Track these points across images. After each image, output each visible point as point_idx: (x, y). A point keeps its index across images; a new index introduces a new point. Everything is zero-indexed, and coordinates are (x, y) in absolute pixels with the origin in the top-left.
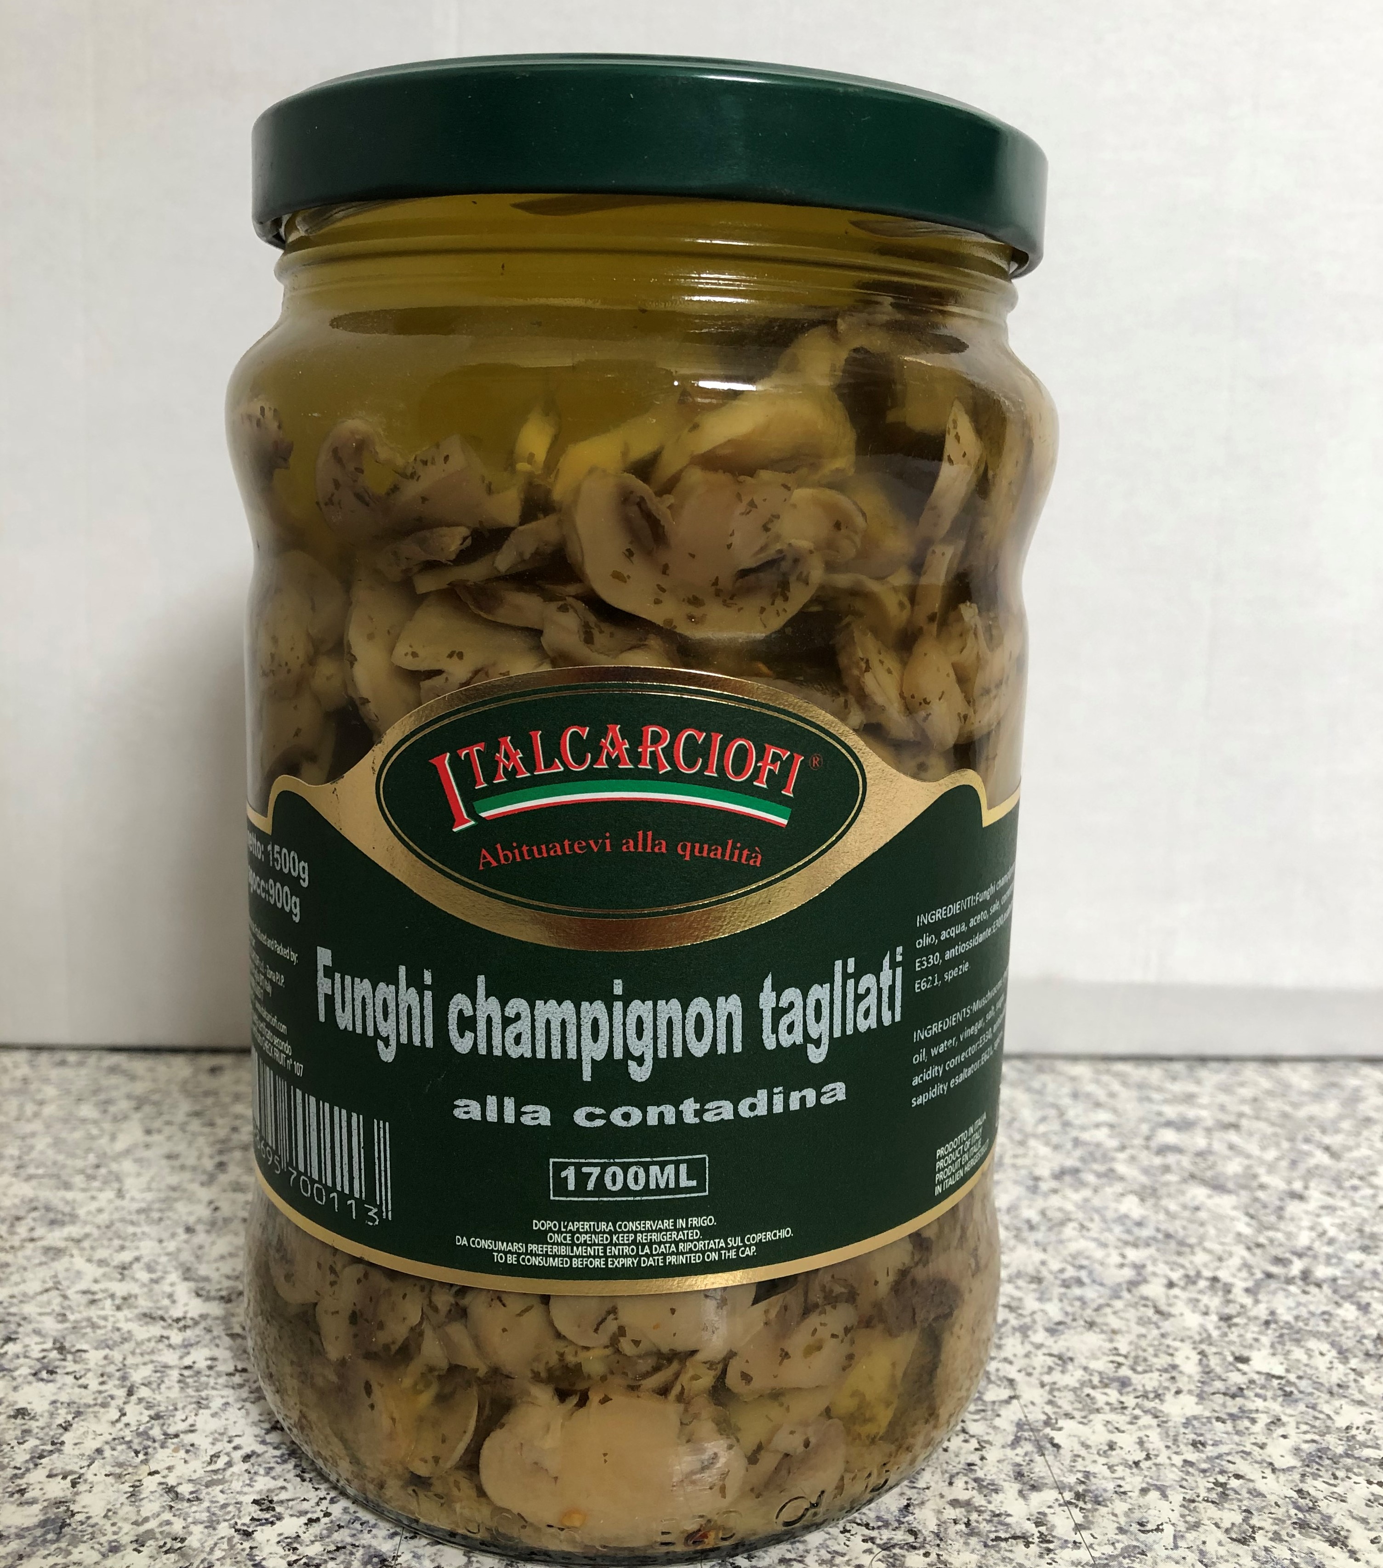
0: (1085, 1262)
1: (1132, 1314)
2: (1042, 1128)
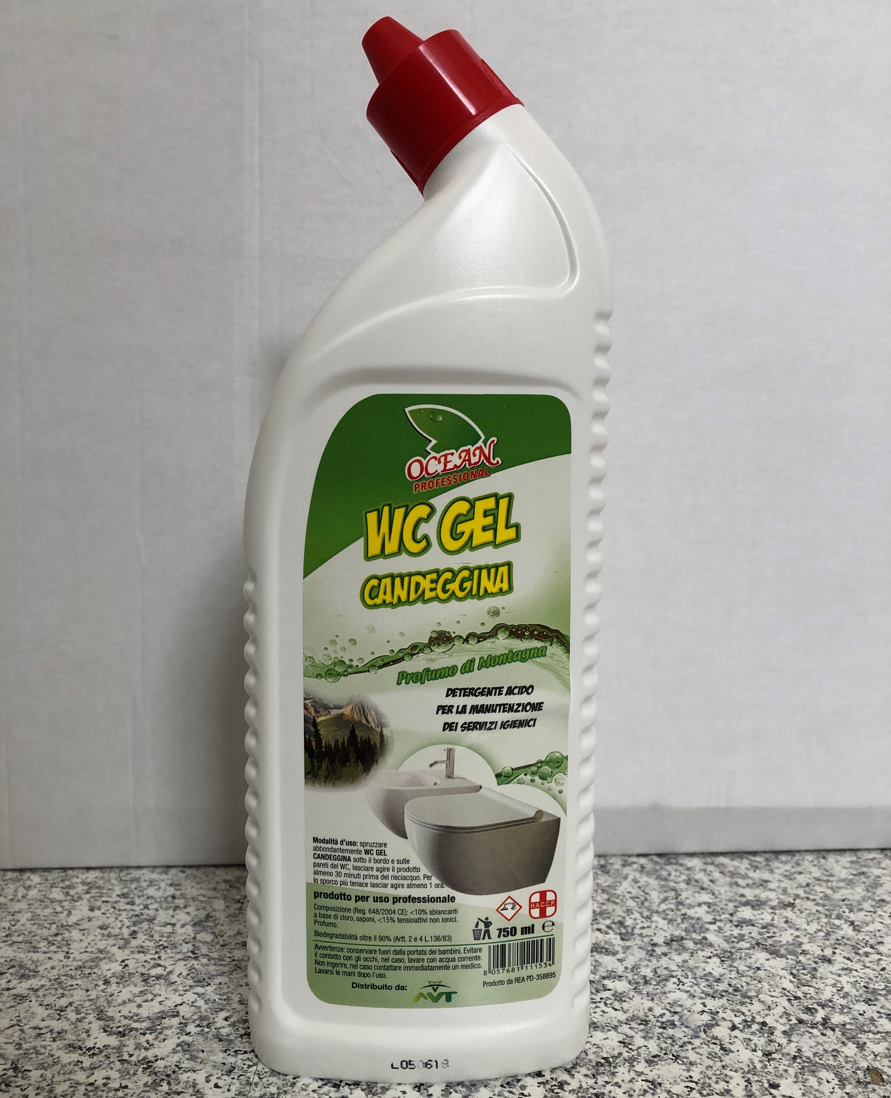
0: (679, 1009)
1: (705, 1050)
2: (663, 907)
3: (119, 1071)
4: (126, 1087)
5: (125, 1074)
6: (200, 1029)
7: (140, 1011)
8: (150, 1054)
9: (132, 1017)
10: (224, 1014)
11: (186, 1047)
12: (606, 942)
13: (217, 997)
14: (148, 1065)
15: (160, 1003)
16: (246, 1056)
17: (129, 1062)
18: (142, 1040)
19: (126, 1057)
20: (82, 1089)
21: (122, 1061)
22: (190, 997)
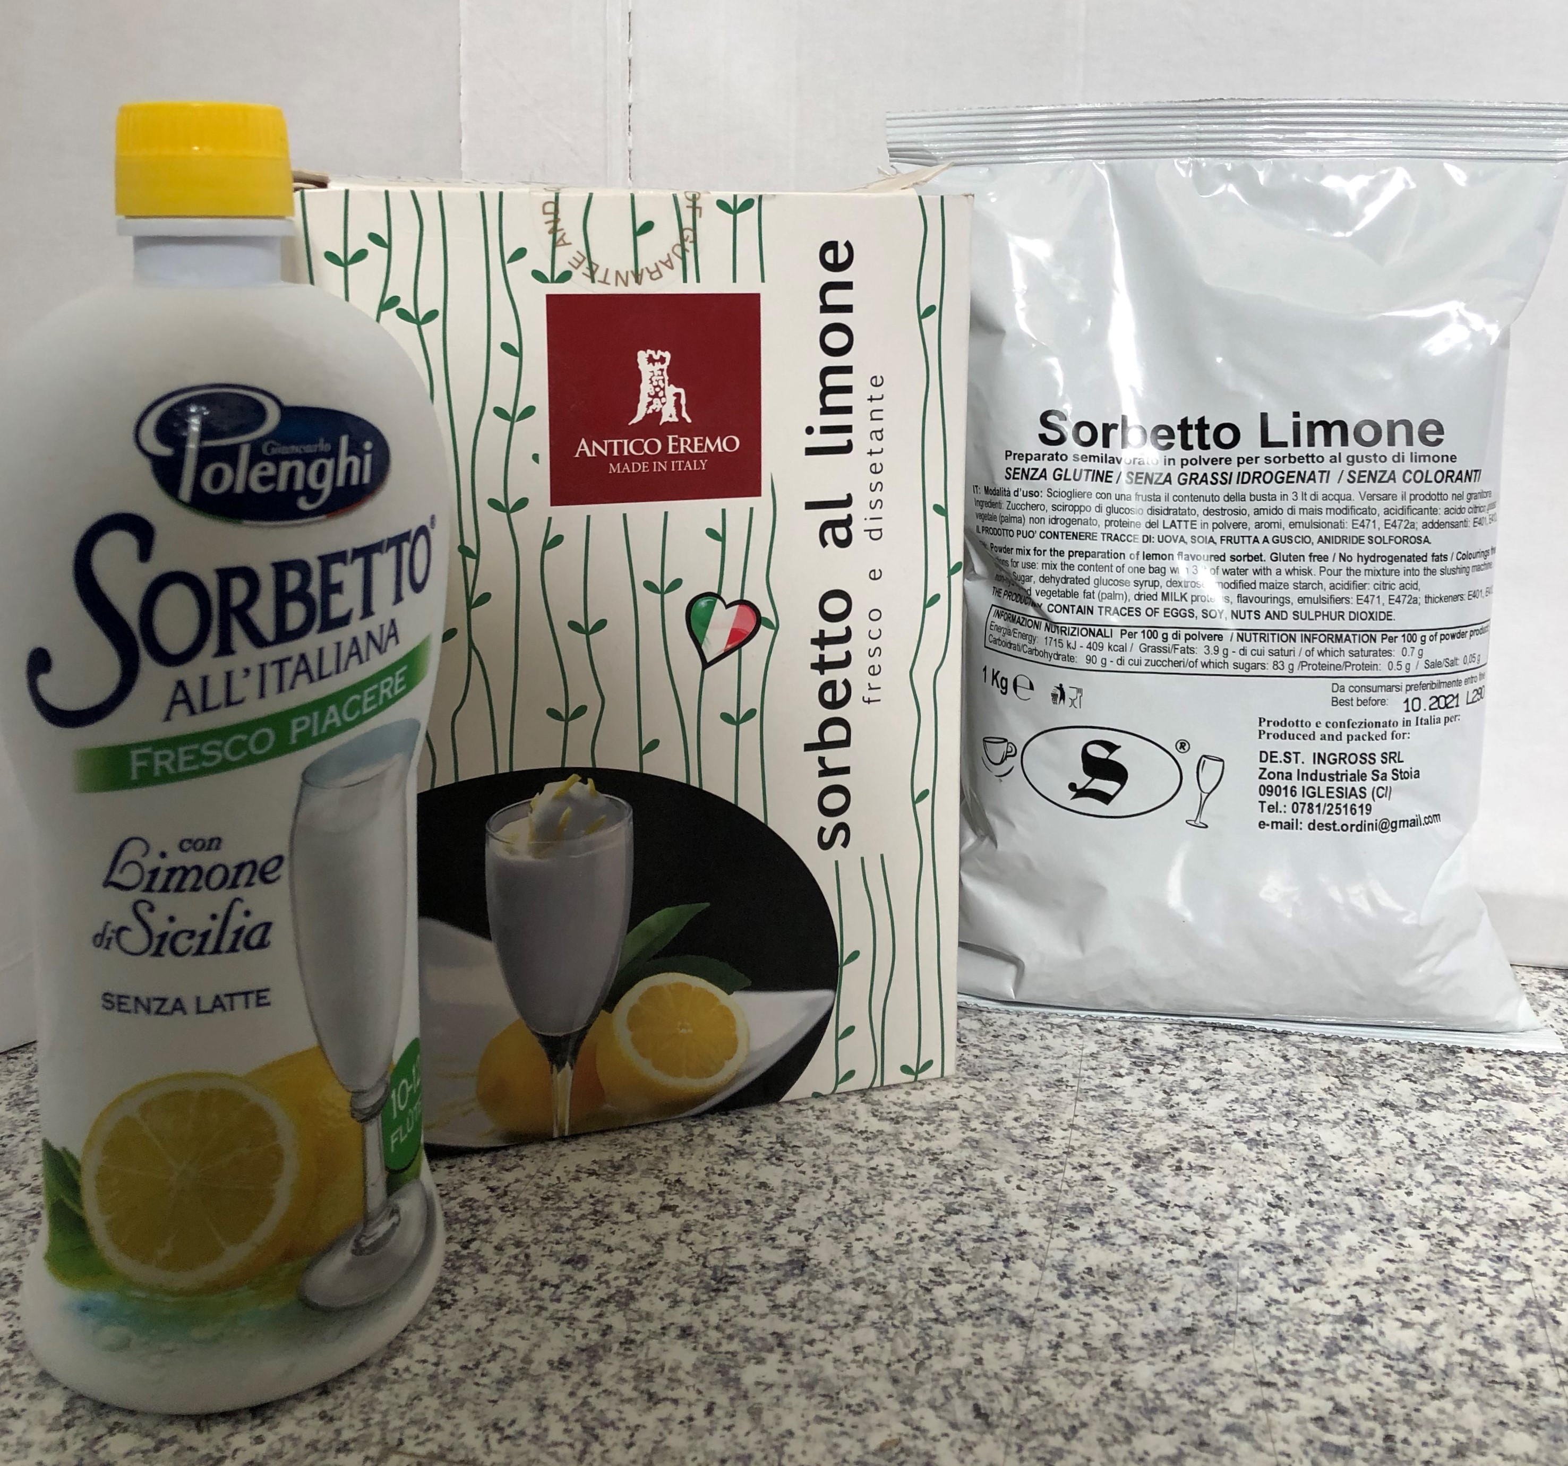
3: (902, 1159)
4: (914, 1176)
5: (909, 1163)
6: (986, 1126)
7: (910, 1098)
8: (934, 1145)
9: (902, 1105)
10: (1011, 1114)
11: (974, 1144)
12: (1514, 1086)
13: (1000, 1095)
14: (935, 1157)
15: (933, 1093)
16: (1048, 1162)
17: (911, 1152)
18: (921, 1130)
19: (906, 1145)
20: (864, 1173)
21: (903, 1149)
22: (966, 1090)
